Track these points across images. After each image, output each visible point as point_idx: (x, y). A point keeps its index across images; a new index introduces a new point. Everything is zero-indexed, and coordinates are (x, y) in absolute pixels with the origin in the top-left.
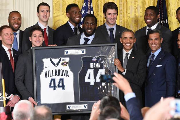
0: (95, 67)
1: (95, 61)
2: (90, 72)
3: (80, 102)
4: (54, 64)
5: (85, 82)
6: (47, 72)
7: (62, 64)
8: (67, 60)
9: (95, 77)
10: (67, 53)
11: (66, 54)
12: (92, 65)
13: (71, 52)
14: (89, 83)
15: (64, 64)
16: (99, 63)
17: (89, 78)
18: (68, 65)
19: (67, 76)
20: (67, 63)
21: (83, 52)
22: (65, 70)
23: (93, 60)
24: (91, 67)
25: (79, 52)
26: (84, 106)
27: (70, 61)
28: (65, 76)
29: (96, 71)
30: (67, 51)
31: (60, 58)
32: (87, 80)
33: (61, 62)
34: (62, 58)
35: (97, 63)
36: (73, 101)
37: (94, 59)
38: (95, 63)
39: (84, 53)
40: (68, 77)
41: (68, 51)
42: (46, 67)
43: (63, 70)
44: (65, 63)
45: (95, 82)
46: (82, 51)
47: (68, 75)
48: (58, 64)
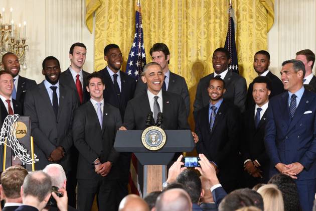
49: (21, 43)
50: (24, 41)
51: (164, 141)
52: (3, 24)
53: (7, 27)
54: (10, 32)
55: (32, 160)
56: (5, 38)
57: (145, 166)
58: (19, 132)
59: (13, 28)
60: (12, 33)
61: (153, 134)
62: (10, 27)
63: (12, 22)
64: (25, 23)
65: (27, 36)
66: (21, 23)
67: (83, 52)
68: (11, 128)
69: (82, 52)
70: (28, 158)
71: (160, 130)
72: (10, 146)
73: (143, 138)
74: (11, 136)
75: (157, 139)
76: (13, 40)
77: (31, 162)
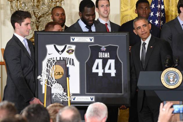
0: (103, 57)
1: (104, 50)
2: (99, 62)
3: (86, 93)
4: (58, 51)
5: (93, 72)
6: (50, 59)
7: (68, 52)
8: (73, 47)
9: (104, 68)
10: (73, 40)
11: (72, 41)
12: (101, 55)
13: (77, 39)
14: (97, 73)
15: (69, 52)
16: (108, 53)
17: (97, 68)
18: (74, 53)
19: (72, 65)
20: (73, 51)
21: (91, 40)
22: (71, 59)
23: (102, 49)
24: (99, 57)
25: (87, 39)
26: (91, 98)
27: (76, 49)
28: (70, 64)
30: (73, 38)
31: (66, 45)
32: (94, 70)
33: (67, 49)
34: (68, 46)
35: (107, 53)
36: (78, 92)
37: (103, 48)
39: (93, 41)
40: (74, 66)
41: (74, 38)
42: (49, 54)
43: (69, 58)
44: (71, 51)
45: (104, 73)
46: (90, 39)
47: (74, 64)
48: (63, 51)
51: (181, 80)
55: (68, 97)
58: (57, 74)
61: (171, 75)
68: (50, 70)
70: (64, 96)
71: (177, 71)
72: (50, 86)
73: (162, 78)
74: (50, 77)
75: (175, 79)
77: (67, 99)
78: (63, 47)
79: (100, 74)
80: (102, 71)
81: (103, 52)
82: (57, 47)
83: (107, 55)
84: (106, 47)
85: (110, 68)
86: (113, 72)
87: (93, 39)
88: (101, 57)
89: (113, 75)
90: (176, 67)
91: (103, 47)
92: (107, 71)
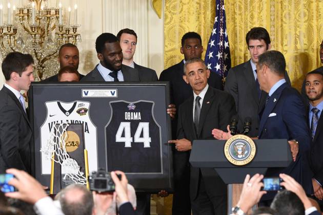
0: (132, 118)
1: (133, 109)
2: (125, 126)
4: (64, 111)
5: (116, 141)
6: (52, 123)
7: (78, 112)
8: (87, 105)
9: (133, 135)
10: (86, 94)
11: (84, 95)
12: (128, 115)
13: (92, 93)
14: (124, 143)
15: (80, 112)
16: (139, 113)
17: (123, 135)
18: (87, 113)
19: (85, 131)
20: (86, 111)
21: (113, 94)
22: (83, 122)
23: (129, 107)
24: (126, 119)
25: (107, 93)
27: (91, 107)
29: (134, 125)
30: (86, 91)
31: (75, 101)
32: (119, 139)
33: (77, 108)
34: (78, 103)
35: (137, 113)
37: (132, 106)
38: (132, 113)
39: (115, 95)
40: (88, 132)
41: (88, 92)
42: (50, 116)
43: (80, 121)
44: (83, 111)
45: (133, 143)
46: (111, 92)
47: (88, 130)
48: (71, 111)
49: (71, 32)
50: (75, 29)
52: (49, 7)
53: (53, 12)
54: (57, 18)
56: (52, 25)
57: (230, 186)
58: (69, 144)
59: (61, 13)
60: (60, 19)
61: (239, 145)
62: (57, 12)
63: (60, 5)
64: (76, 7)
65: (79, 23)
66: (72, 6)
67: (132, 41)
68: (60, 139)
69: (130, 41)
70: (81, 177)
71: (248, 139)
72: (59, 162)
73: (226, 150)
74: (59, 149)
75: (244, 151)
76: (61, 28)
77: (85, 182)
78: (71, 104)
79: (128, 145)
80: (131, 140)
81: (131, 111)
82: (63, 104)
83: (137, 116)
84: (135, 104)
85: (142, 136)
86: (147, 141)
87: (116, 93)
88: (129, 119)
89: (147, 145)
90: (246, 134)
91: (131, 103)
92: (138, 139)
